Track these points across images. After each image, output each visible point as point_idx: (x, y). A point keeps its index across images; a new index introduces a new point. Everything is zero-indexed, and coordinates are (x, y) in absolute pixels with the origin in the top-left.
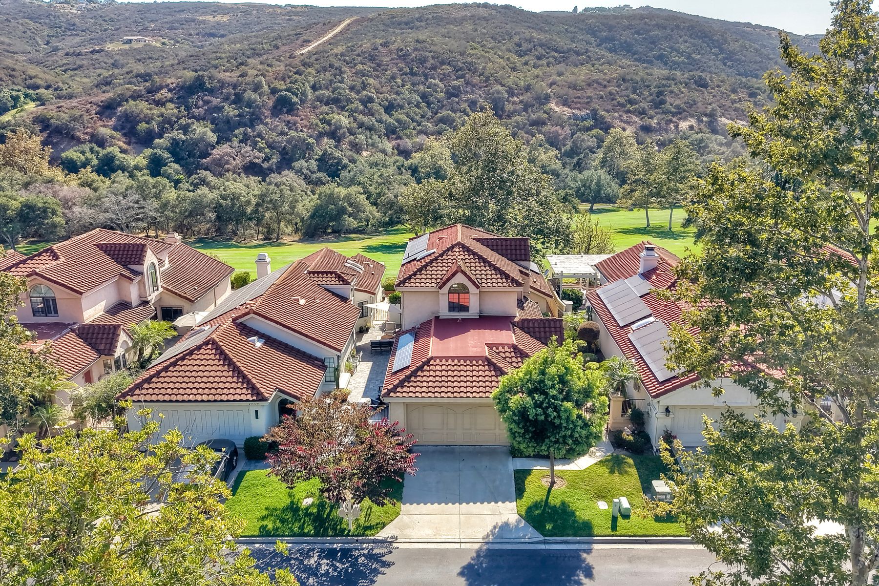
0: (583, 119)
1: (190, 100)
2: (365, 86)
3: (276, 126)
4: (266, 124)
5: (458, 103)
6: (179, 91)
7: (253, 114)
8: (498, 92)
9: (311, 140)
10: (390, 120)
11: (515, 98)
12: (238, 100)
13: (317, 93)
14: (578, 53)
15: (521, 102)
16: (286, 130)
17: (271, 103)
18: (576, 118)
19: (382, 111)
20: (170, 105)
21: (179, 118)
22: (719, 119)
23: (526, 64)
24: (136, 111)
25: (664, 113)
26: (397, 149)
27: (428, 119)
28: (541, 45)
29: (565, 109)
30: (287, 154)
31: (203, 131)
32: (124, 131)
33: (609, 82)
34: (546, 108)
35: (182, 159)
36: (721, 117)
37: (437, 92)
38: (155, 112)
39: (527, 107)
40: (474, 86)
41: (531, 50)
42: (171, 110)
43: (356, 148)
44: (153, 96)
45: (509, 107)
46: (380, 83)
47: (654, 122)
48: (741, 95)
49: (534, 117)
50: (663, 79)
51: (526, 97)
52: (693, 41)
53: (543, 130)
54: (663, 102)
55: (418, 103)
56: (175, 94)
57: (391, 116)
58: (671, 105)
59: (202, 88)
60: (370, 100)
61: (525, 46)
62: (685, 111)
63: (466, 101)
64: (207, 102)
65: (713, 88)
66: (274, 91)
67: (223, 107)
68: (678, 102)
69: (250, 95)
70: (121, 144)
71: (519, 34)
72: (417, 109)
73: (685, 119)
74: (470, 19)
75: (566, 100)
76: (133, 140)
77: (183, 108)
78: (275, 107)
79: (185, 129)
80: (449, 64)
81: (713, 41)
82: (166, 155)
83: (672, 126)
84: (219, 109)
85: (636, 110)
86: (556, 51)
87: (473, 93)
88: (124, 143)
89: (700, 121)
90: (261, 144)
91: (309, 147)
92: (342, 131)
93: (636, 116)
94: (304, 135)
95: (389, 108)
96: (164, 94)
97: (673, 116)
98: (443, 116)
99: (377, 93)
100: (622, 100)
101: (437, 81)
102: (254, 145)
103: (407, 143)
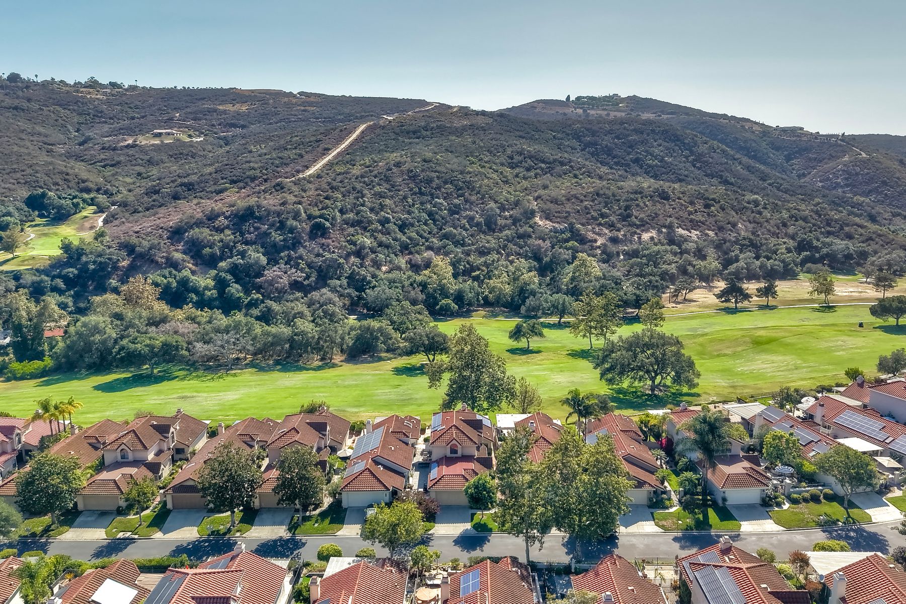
0: (562, 232)
1: (244, 227)
2: (382, 207)
3: (314, 248)
4: (305, 247)
5: (458, 220)
6: (233, 218)
7: (294, 238)
8: (492, 209)
9: (342, 261)
10: (404, 238)
11: (506, 213)
12: (282, 226)
13: (344, 216)
14: (562, 164)
15: (511, 216)
16: (321, 251)
17: (307, 228)
18: (555, 231)
19: (397, 230)
20: (228, 232)
21: (235, 243)
22: (677, 230)
23: (517, 176)
24: (201, 237)
25: (630, 225)
26: (410, 263)
27: (434, 234)
28: (530, 157)
29: (548, 222)
30: (322, 271)
31: (257, 256)
32: (191, 254)
33: (585, 197)
34: (531, 222)
35: (241, 279)
36: (678, 228)
37: (441, 210)
38: (216, 237)
39: (515, 221)
40: (472, 203)
41: (521, 162)
42: (229, 236)
43: (377, 264)
44: (213, 223)
45: (501, 222)
46: (395, 203)
47: (620, 235)
48: (698, 206)
49: (521, 231)
50: (632, 193)
51: (515, 212)
52: (666, 144)
53: (529, 242)
54: (629, 216)
55: (426, 220)
56: (230, 221)
57: (404, 233)
58: (636, 218)
59: (252, 216)
60: (387, 221)
61: (517, 158)
62: (647, 223)
63: (465, 218)
64: (257, 229)
65: (674, 201)
66: (310, 217)
67: (271, 233)
68: (642, 216)
69: (291, 222)
70: (190, 265)
71: (512, 146)
72: (425, 227)
73: (647, 231)
74: (470, 129)
75: (549, 214)
76: (199, 262)
77: (238, 234)
78: (311, 231)
79: (243, 254)
80: (451, 183)
81: (684, 143)
82: (229, 277)
83: (636, 237)
84: (267, 234)
85: (606, 223)
86: (543, 162)
87: (471, 210)
88: (193, 264)
89: (660, 232)
90: (303, 265)
91: (340, 266)
92: (366, 251)
93: (607, 228)
94: (335, 256)
95: (402, 227)
96: (222, 221)
97: (637, 228)
98: (446, 232)
99: (392, 212)
100: (595, 214)
101: (441, 201)
102: (297, 266)
103: (418, 258)
